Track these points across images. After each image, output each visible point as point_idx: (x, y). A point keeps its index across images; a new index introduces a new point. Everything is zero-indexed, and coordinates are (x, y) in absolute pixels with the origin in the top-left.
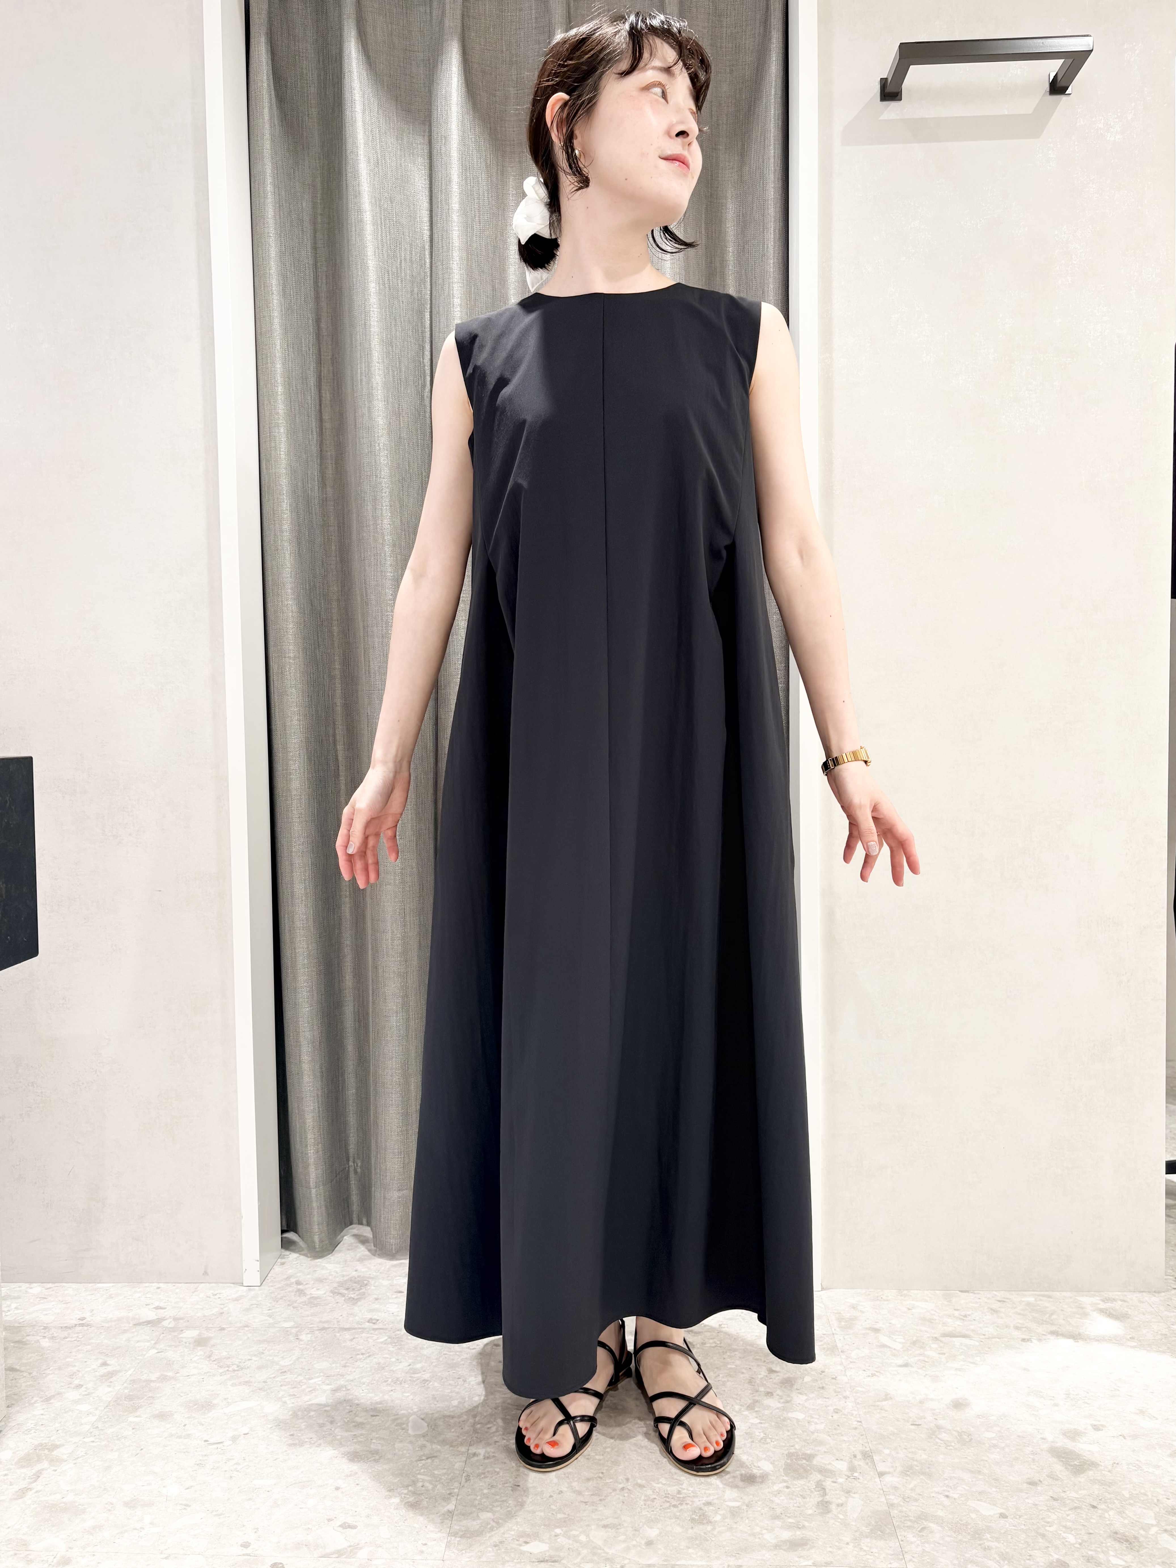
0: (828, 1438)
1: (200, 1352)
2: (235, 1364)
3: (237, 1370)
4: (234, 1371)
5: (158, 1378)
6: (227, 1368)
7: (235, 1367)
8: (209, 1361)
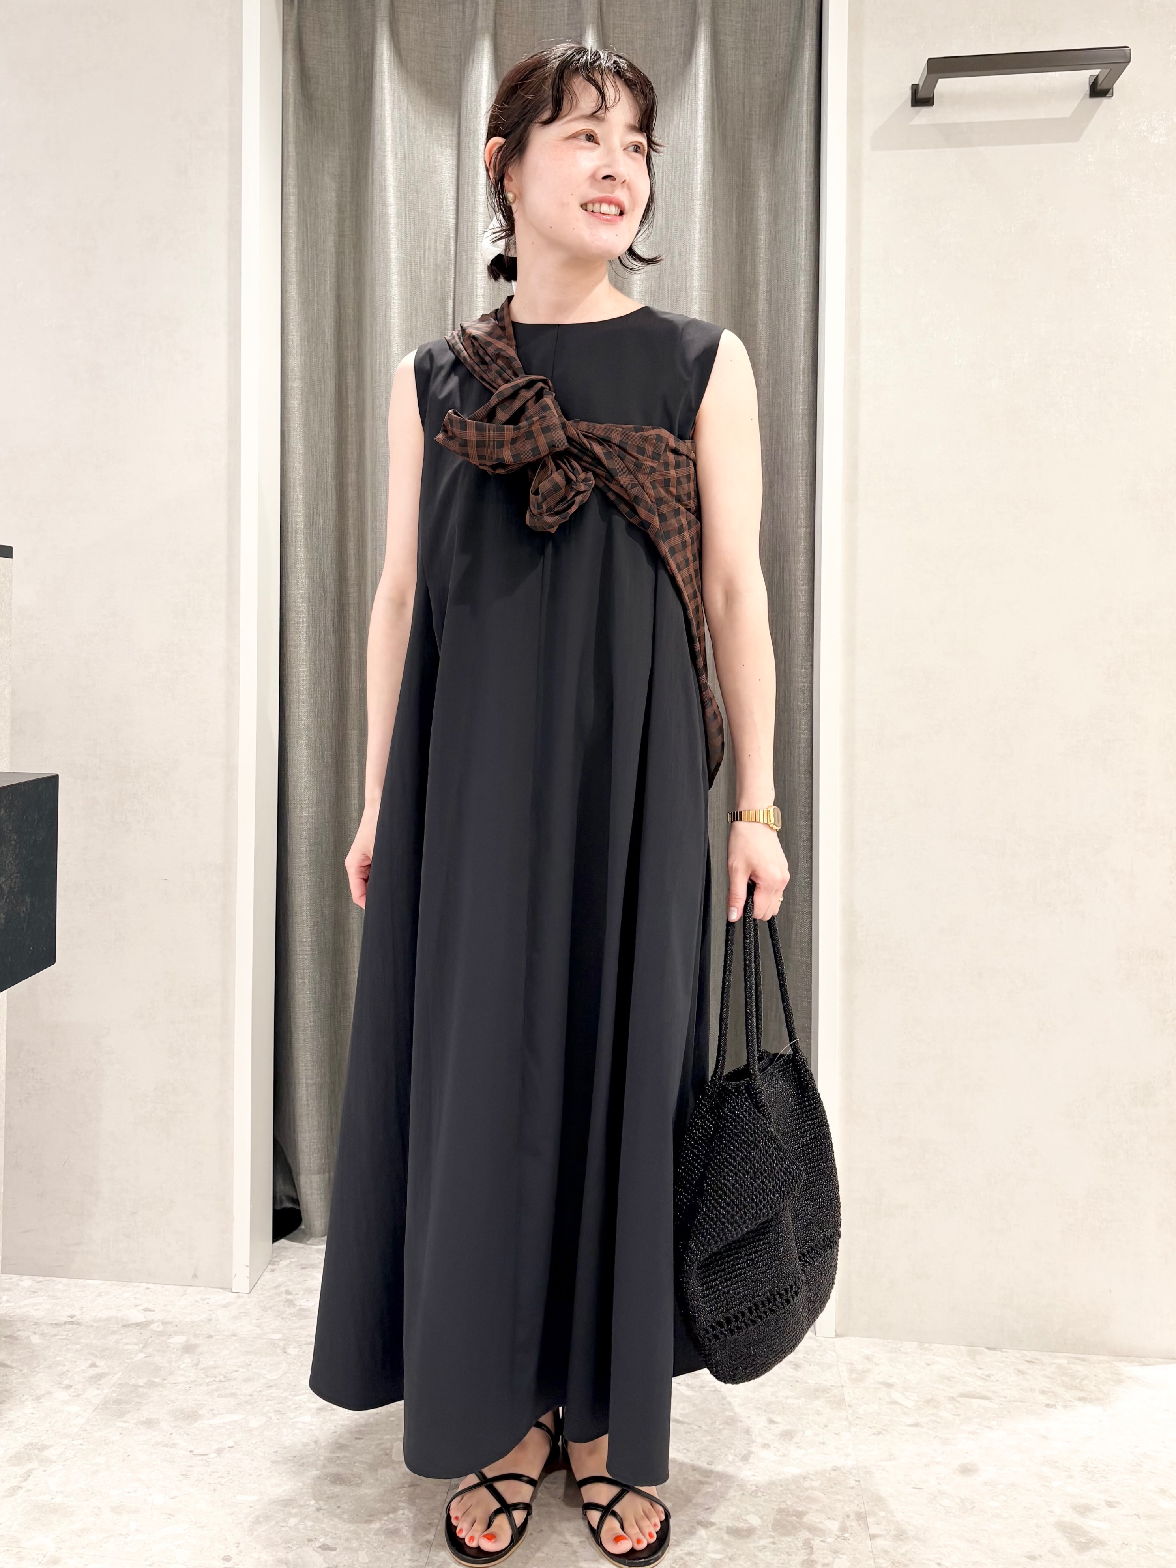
0: (822, 1495)
1: (187, 1360)
2: (222, 1375)
3: (224, 1381)
4: (221, 1381)
6: (213, 1379)
7: (222, 1378)
8: (197, 1368)
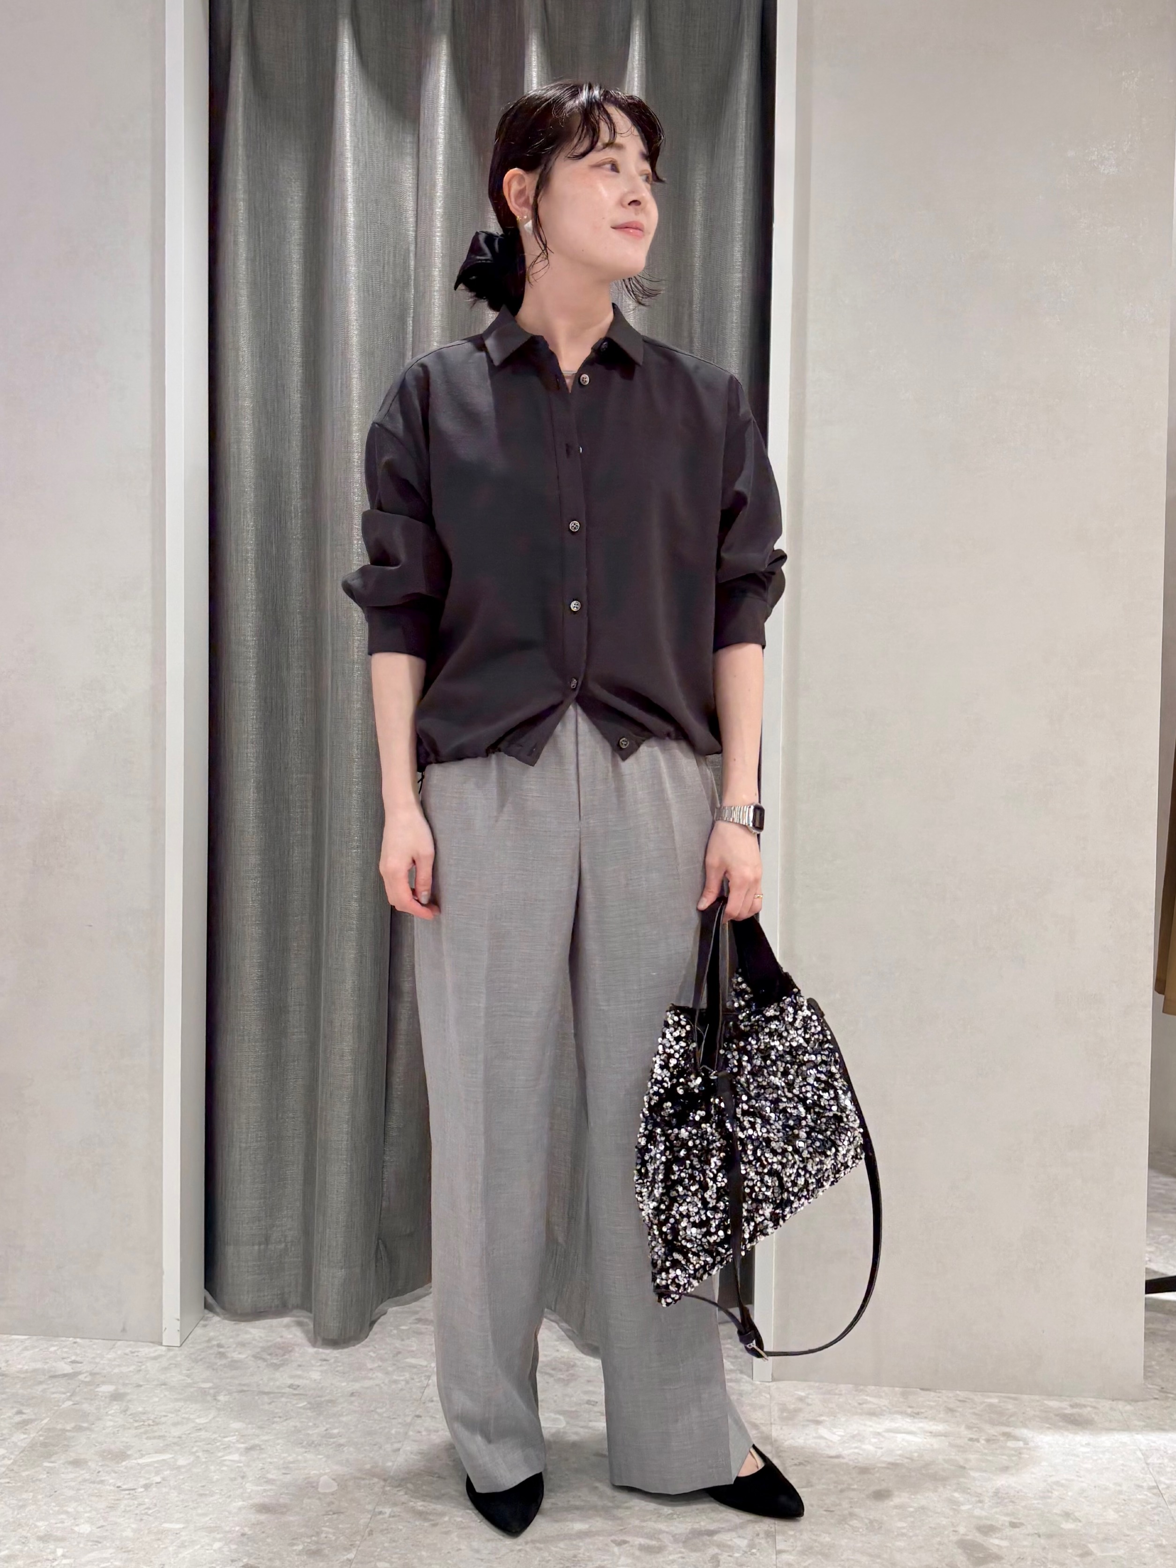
5: (73, 1428)
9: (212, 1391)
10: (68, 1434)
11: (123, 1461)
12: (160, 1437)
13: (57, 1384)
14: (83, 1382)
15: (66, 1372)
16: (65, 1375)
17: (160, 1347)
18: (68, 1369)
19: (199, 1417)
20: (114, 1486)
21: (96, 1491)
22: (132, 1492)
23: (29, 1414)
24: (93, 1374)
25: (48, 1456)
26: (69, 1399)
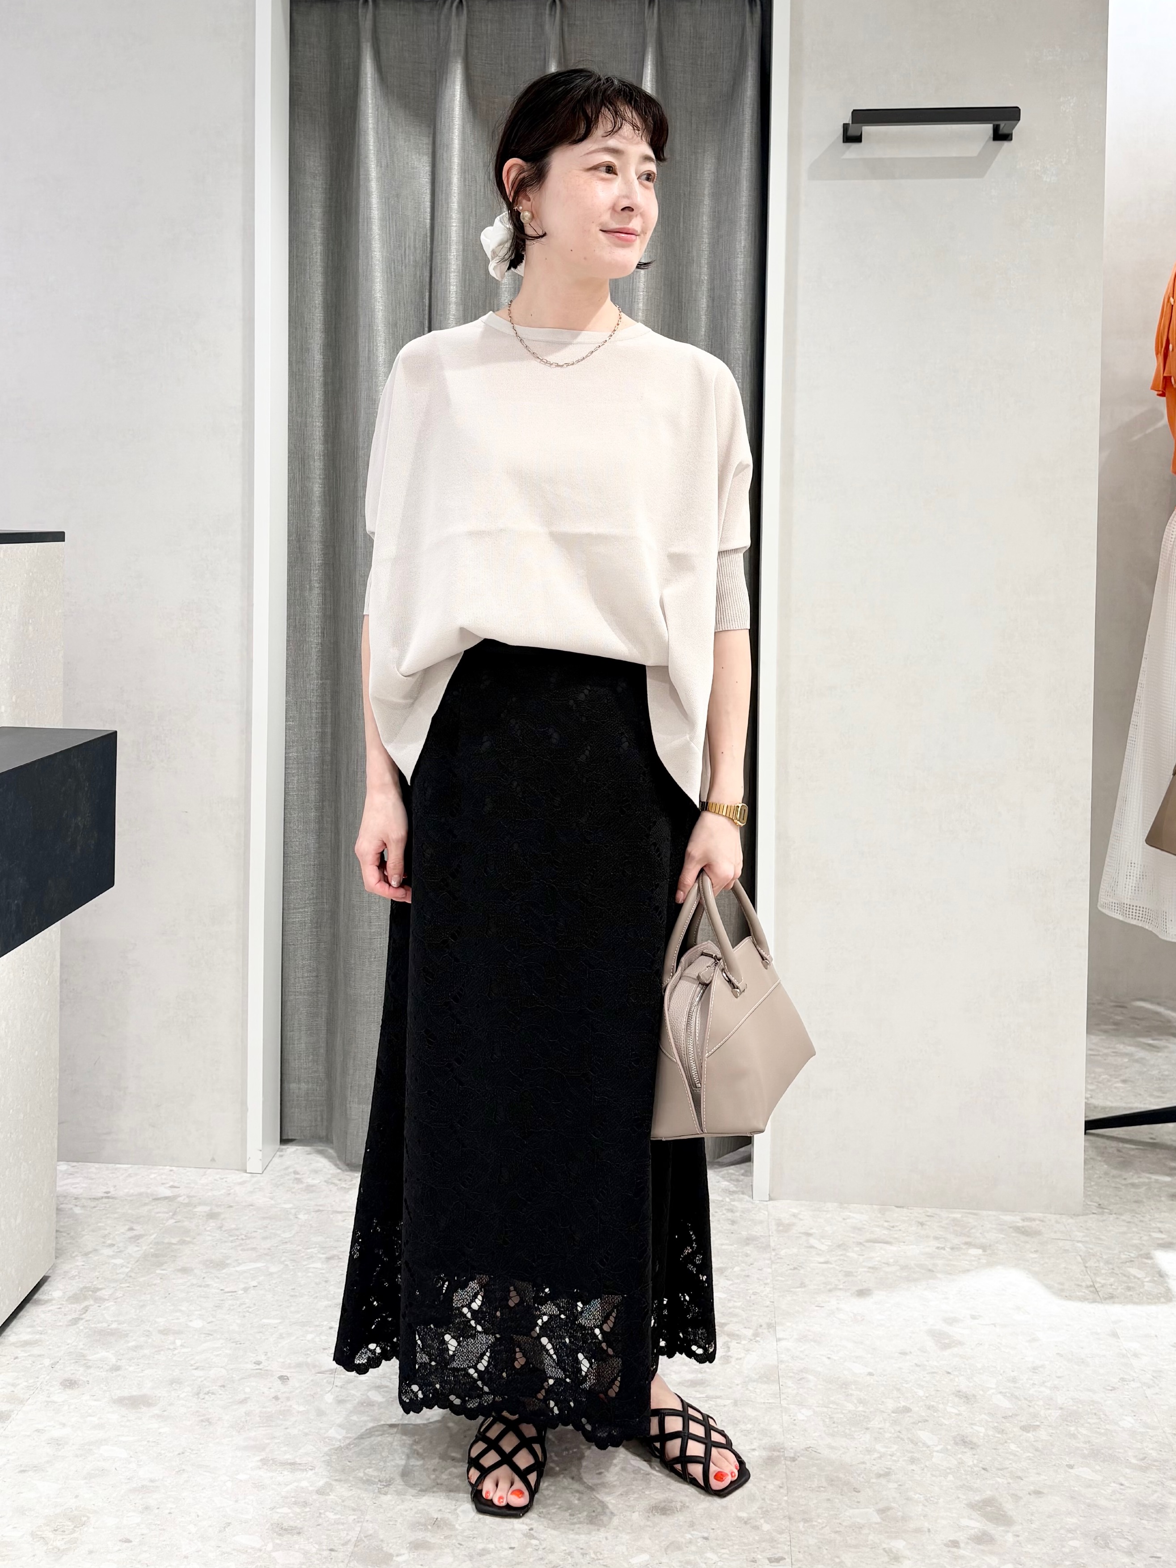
1: (212, 1224)
3: (245, 1239)
5: (178, 1242)
6: (236, 1238)
7: (243, 1237)
8: (221, 1230)
9: (293, 1211)
10: (173, 1246)
11: (224, 1269)
12: (254, 1249)
13: (159, 1205)
14: (182, 1203)
15: (167, 1195)
16: (166, 1198)
17: (245, 1174)
18: (168, 1193)
19: (284, 1232)
20: (218, 1289)
21: (203, 1293)
22: (233, 1294)
23: (139, 1229)
24: (189, 1197)
25: (160, 1265)
26: (172, 1218)
